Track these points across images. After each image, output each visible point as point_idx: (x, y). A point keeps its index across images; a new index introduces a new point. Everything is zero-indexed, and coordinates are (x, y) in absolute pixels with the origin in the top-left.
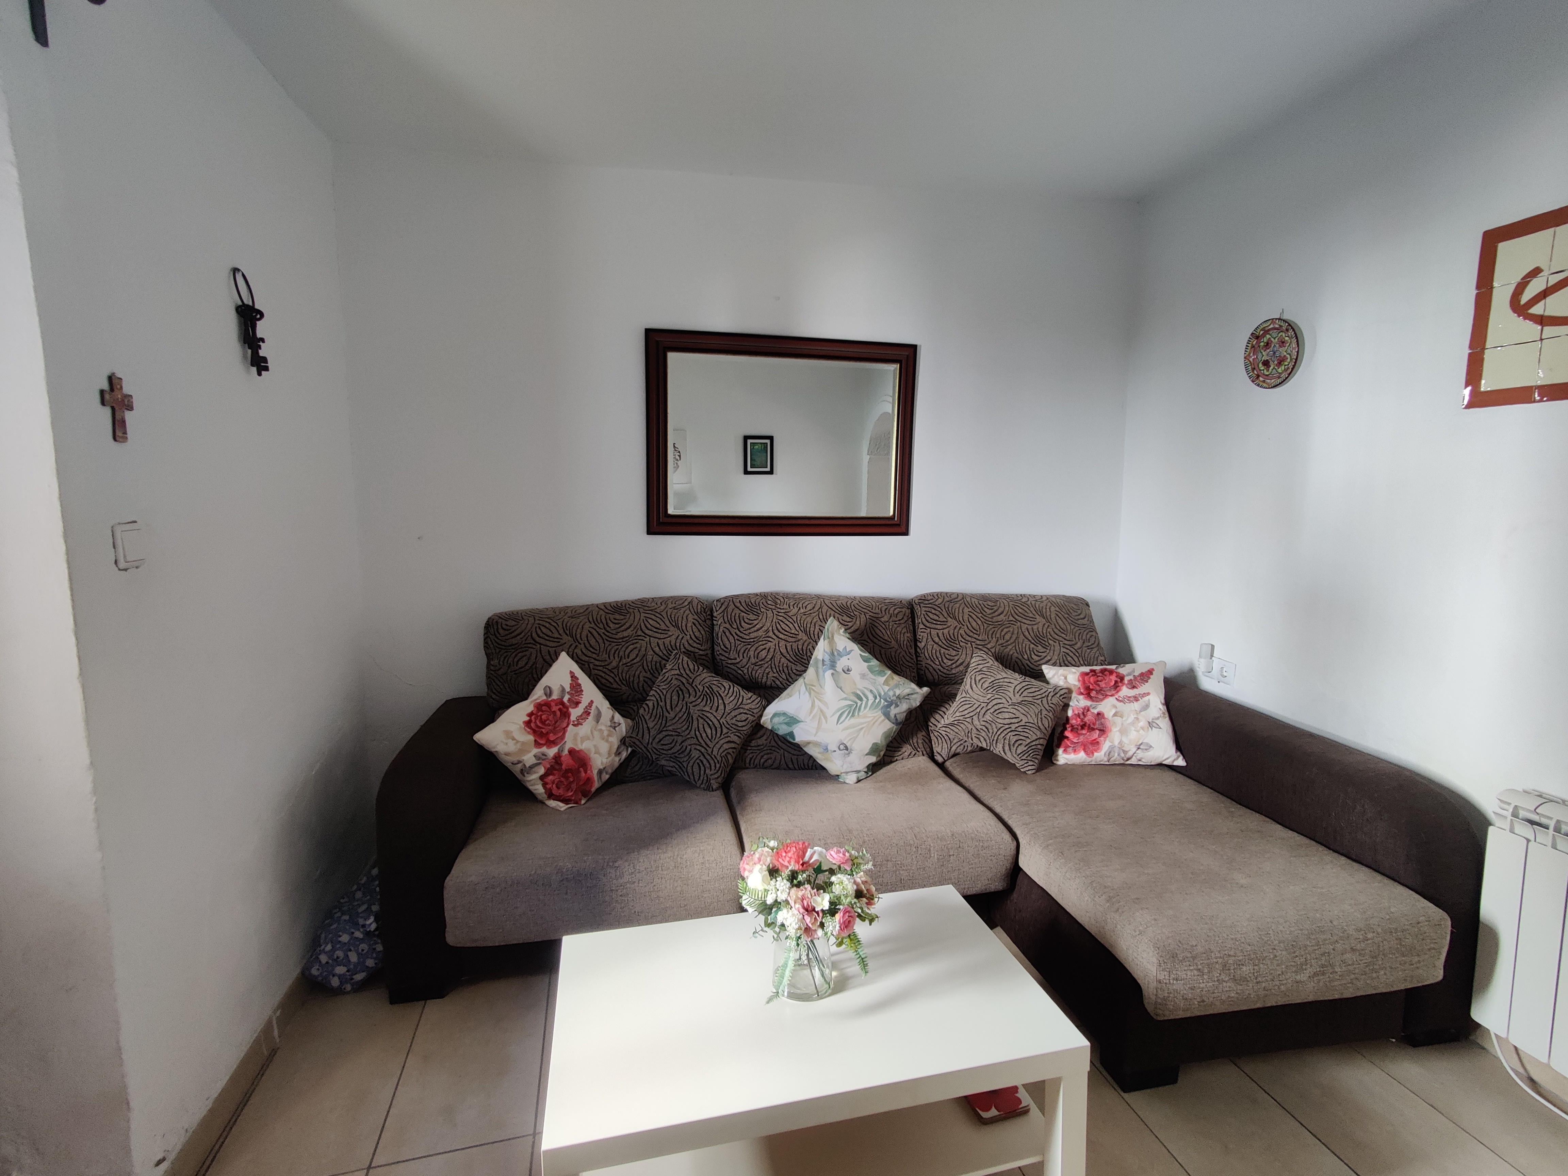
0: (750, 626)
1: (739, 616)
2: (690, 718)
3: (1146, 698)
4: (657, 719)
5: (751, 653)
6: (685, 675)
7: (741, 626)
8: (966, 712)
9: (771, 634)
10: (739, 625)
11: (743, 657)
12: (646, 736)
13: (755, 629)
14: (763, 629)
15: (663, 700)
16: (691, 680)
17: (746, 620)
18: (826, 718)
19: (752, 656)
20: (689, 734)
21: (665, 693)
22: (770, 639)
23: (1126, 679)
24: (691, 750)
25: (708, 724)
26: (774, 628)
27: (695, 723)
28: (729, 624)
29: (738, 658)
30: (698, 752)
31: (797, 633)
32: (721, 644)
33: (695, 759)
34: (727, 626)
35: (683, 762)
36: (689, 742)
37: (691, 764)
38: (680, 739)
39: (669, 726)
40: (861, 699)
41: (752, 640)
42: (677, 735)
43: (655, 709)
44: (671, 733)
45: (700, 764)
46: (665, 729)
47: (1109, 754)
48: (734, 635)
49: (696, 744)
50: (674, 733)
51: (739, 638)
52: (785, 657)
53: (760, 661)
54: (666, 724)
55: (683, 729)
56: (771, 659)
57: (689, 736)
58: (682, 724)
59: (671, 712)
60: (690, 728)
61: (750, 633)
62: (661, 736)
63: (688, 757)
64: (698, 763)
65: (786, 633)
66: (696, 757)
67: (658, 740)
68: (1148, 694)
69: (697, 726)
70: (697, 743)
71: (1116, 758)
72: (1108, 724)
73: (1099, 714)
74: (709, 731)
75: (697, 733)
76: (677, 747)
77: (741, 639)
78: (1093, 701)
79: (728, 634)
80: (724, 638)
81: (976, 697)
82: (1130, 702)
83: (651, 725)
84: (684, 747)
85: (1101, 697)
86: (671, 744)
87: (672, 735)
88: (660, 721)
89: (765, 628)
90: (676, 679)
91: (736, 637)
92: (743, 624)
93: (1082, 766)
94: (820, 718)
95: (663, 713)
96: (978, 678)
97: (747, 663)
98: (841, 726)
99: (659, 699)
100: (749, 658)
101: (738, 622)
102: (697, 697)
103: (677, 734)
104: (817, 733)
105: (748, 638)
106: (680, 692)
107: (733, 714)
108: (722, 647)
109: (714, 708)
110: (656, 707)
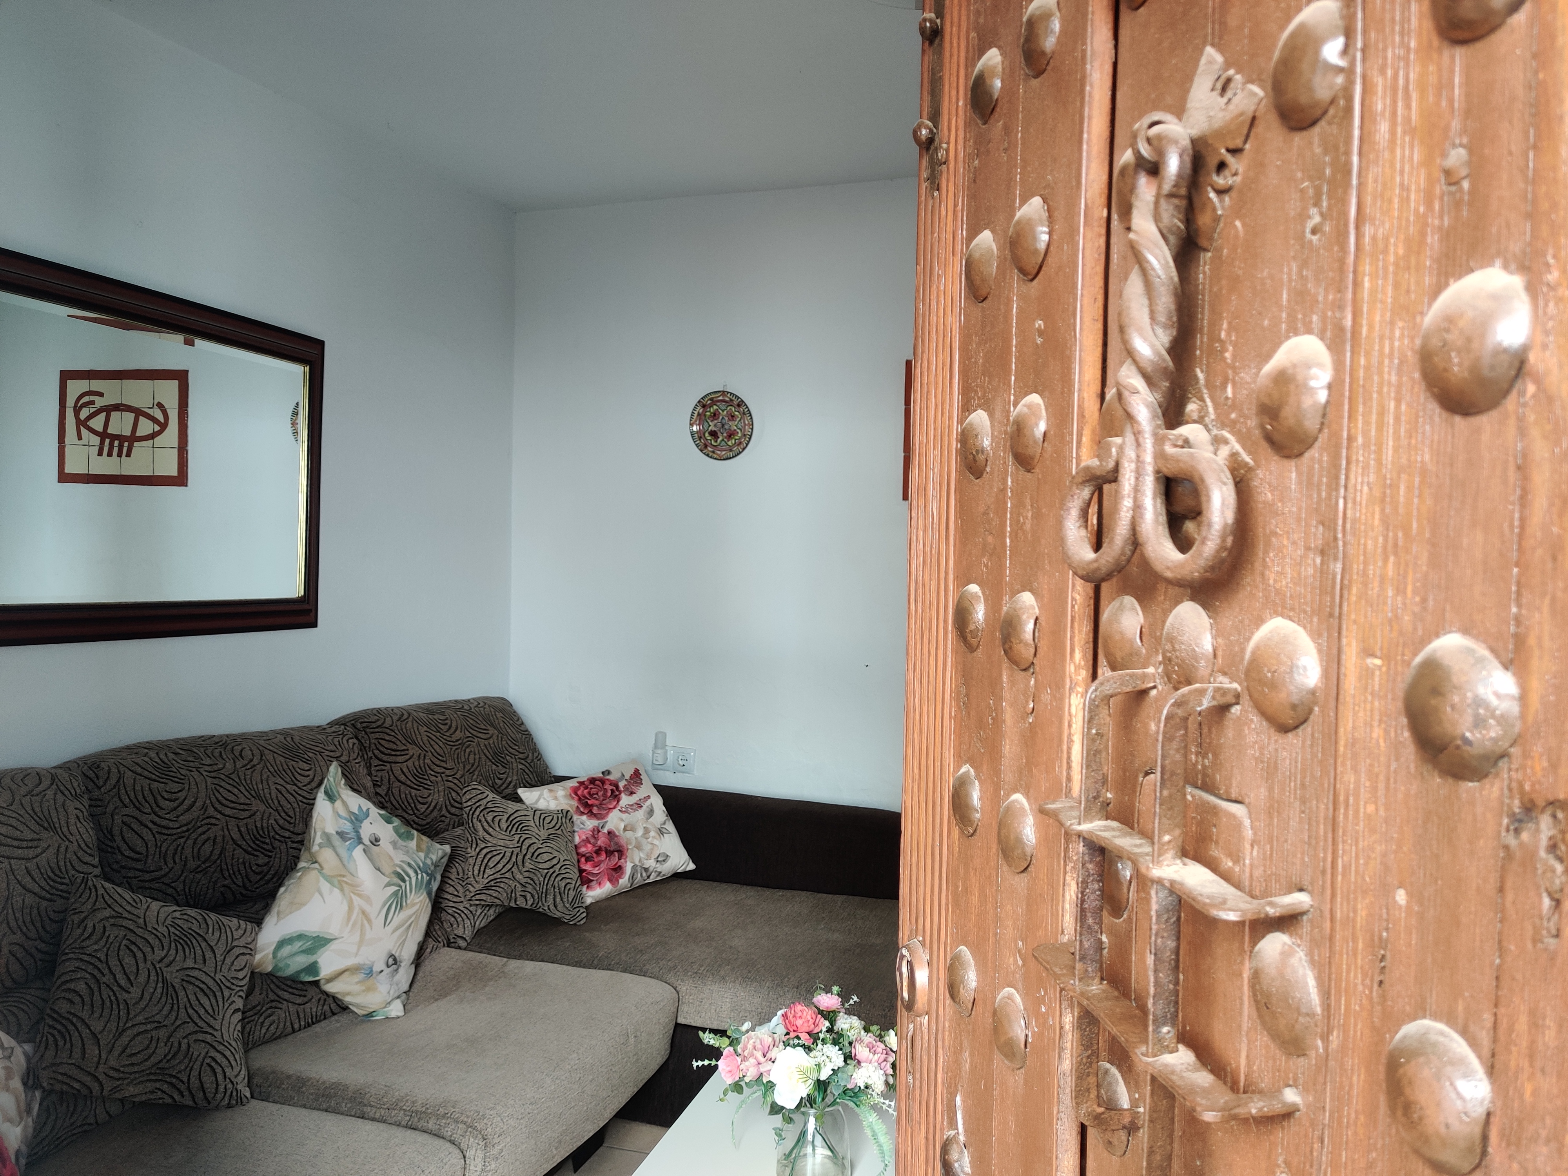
0: (176, 804)
1: (150, 789)
2: (170, 989)
3: (648, 803)
4: (107, 1011)
5: (188, 851)
6: (126, 915)
7: (158, 806)
8: (500, 866)
9: (211, 811)
10: (154, 806)
11: (175, 862)
12: (92, 1051)
13: (185, 806)
14: (197, 804)
15: (106, 971)
16: (142, 921)
17: (166, 795)
18: (369, 921)
19: (189, 856)
20: (176, 1018)
21: (103, 958)
22: (213, 821)
23: (621, 785)
24: (189, 1045)
25: (202, 990)
26: (214, 800)
27: (181, 994)
28: (135, 806)
29: (164, 867)
30: (203, 1045)
31: (248, 801)
32: (124, 847)
33: (201, 1058)
34: (131, 811)
35: (180, 1072)
36: (180, 1033)
37: (195, 1073)
38: (163, 1033)
39: (135, 1016)
40: (404, 881)
41: (184, 829)
42: (156, 1028)
43: (96, 993)
44: (143, 1028)
45: (213, 1064)
46: (129, 1024)
47: (632, 877)
48: (151, 825)
49: (196, 1032)
50: (149, 1027)
51: (160, 829)
52: (240, 846)
53: (204, 863)
54: (128, 1013)
55: (165, 1012)
56: (220, 854)
57: (178, 1023)
58: (160, 1005)
59: (131, 990)
60: (175, 1007)
61: (178, 817)
62: (125, 1039)
63: (186, 1061)
64: (208, 1065)
65: (233, 805)
66: (203, 1054)
67: (120, 1049)
68: (649, 797)
69: (185, 999)
70: (196, 1028)
71: (639, 880)
72: (623, 842)
73: (609, 833)
74: (205, 1001)
75: (190, 1011)
76: (162, 1050)
77: (165, 831)
78: (598, 819)
79: (135, 826)
80: (128, 835)
81: (501, 843)
82: (635, 810)
83: (97, 1026)
84: (176, 1045)
85: (604, 812)
86: (148, 1047)
87: (146, 1031)
88: (115, 1012)
89: (199, 804)
90: (113, 925)
91: (155, 829)
92: (162, 803)
93: (610, 898)
94: (363, 925)
95: (115, 994)
96: (489, 819)
97: (183, 872)
98: (390, 928)
99: (96, 972)
100: (186, 862)
101: (152, 801)
102: (166, 948)
103: (156, 1025)
104: (358, 950)
105: (177, 825)
106: (133, 947)
107: (228, 961)
108: (127, 853)
109: (199, 958)
110: (96, 989)
